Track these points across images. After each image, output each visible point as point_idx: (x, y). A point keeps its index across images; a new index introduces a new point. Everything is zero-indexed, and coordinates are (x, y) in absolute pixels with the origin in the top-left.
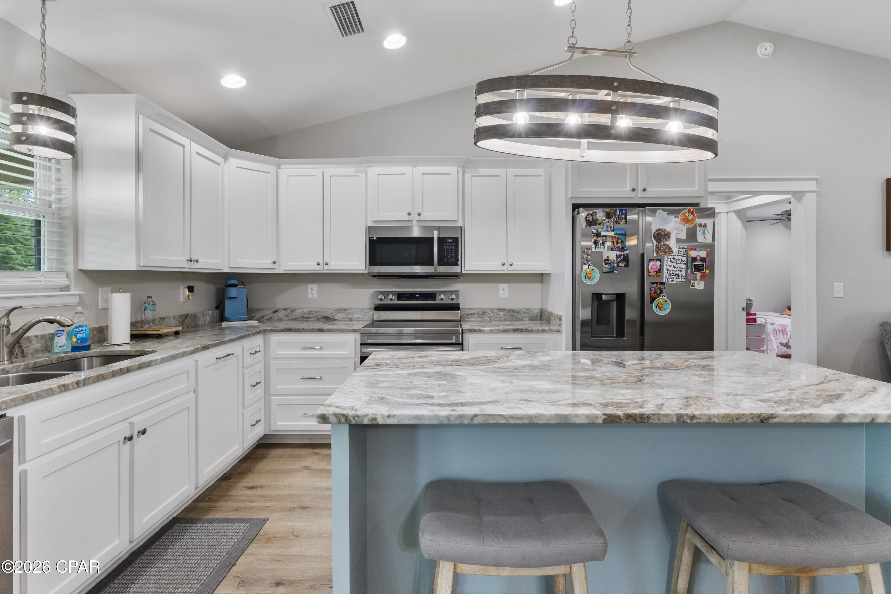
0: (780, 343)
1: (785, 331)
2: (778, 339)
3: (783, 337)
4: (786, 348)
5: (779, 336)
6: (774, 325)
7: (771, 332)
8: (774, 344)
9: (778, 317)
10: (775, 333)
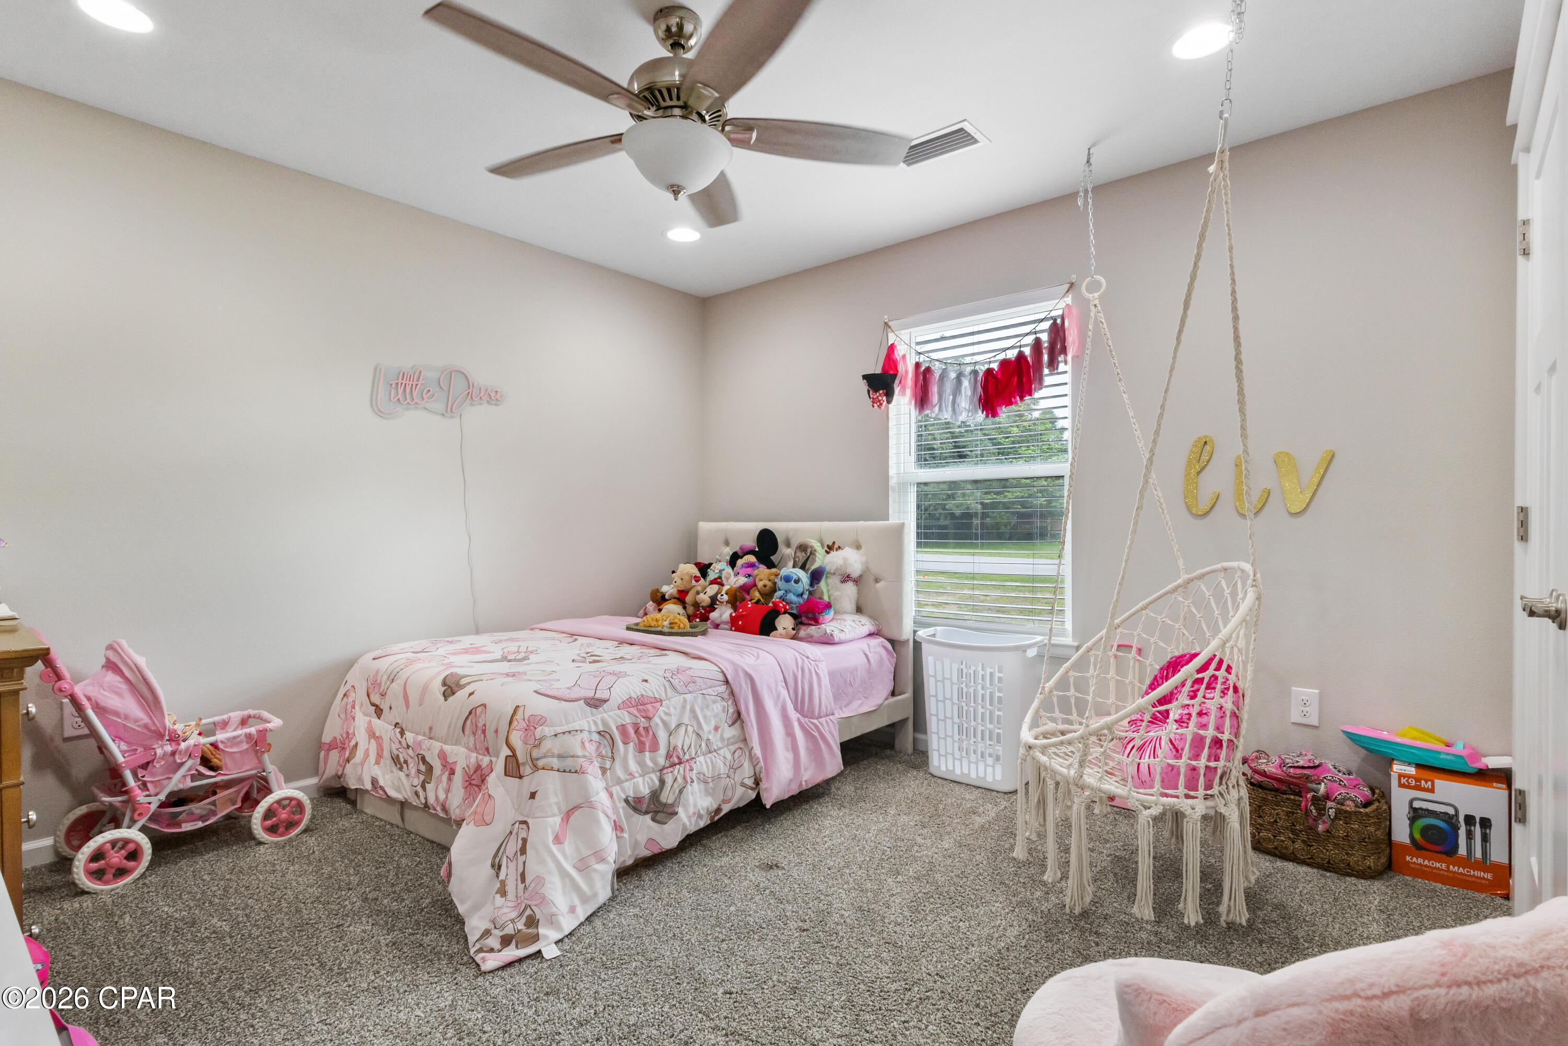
0: (626, 801)
1: (646, 729)
2: (619, 782)
3: (642, 764)
4: (653, 819)
5: (625, 767)
6: (605, 706)
7: (591, 748)
8: (602, 817)
9: (622, 642)
10: (606, 751)
